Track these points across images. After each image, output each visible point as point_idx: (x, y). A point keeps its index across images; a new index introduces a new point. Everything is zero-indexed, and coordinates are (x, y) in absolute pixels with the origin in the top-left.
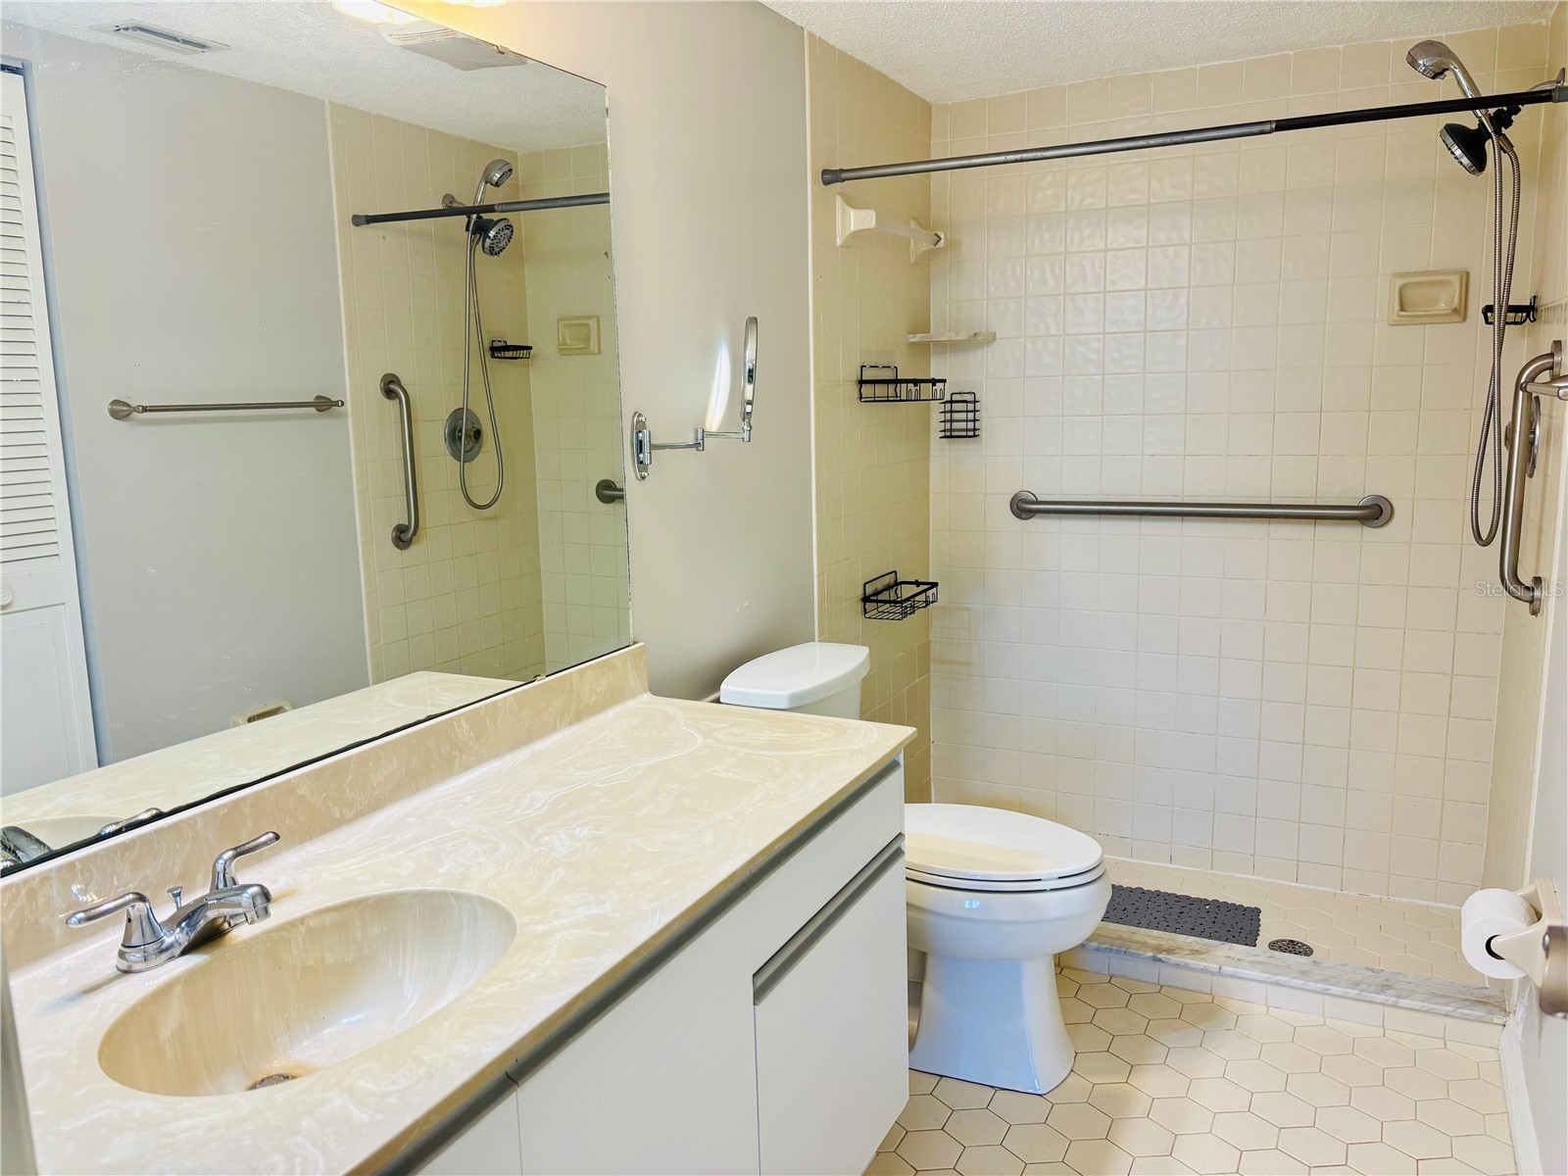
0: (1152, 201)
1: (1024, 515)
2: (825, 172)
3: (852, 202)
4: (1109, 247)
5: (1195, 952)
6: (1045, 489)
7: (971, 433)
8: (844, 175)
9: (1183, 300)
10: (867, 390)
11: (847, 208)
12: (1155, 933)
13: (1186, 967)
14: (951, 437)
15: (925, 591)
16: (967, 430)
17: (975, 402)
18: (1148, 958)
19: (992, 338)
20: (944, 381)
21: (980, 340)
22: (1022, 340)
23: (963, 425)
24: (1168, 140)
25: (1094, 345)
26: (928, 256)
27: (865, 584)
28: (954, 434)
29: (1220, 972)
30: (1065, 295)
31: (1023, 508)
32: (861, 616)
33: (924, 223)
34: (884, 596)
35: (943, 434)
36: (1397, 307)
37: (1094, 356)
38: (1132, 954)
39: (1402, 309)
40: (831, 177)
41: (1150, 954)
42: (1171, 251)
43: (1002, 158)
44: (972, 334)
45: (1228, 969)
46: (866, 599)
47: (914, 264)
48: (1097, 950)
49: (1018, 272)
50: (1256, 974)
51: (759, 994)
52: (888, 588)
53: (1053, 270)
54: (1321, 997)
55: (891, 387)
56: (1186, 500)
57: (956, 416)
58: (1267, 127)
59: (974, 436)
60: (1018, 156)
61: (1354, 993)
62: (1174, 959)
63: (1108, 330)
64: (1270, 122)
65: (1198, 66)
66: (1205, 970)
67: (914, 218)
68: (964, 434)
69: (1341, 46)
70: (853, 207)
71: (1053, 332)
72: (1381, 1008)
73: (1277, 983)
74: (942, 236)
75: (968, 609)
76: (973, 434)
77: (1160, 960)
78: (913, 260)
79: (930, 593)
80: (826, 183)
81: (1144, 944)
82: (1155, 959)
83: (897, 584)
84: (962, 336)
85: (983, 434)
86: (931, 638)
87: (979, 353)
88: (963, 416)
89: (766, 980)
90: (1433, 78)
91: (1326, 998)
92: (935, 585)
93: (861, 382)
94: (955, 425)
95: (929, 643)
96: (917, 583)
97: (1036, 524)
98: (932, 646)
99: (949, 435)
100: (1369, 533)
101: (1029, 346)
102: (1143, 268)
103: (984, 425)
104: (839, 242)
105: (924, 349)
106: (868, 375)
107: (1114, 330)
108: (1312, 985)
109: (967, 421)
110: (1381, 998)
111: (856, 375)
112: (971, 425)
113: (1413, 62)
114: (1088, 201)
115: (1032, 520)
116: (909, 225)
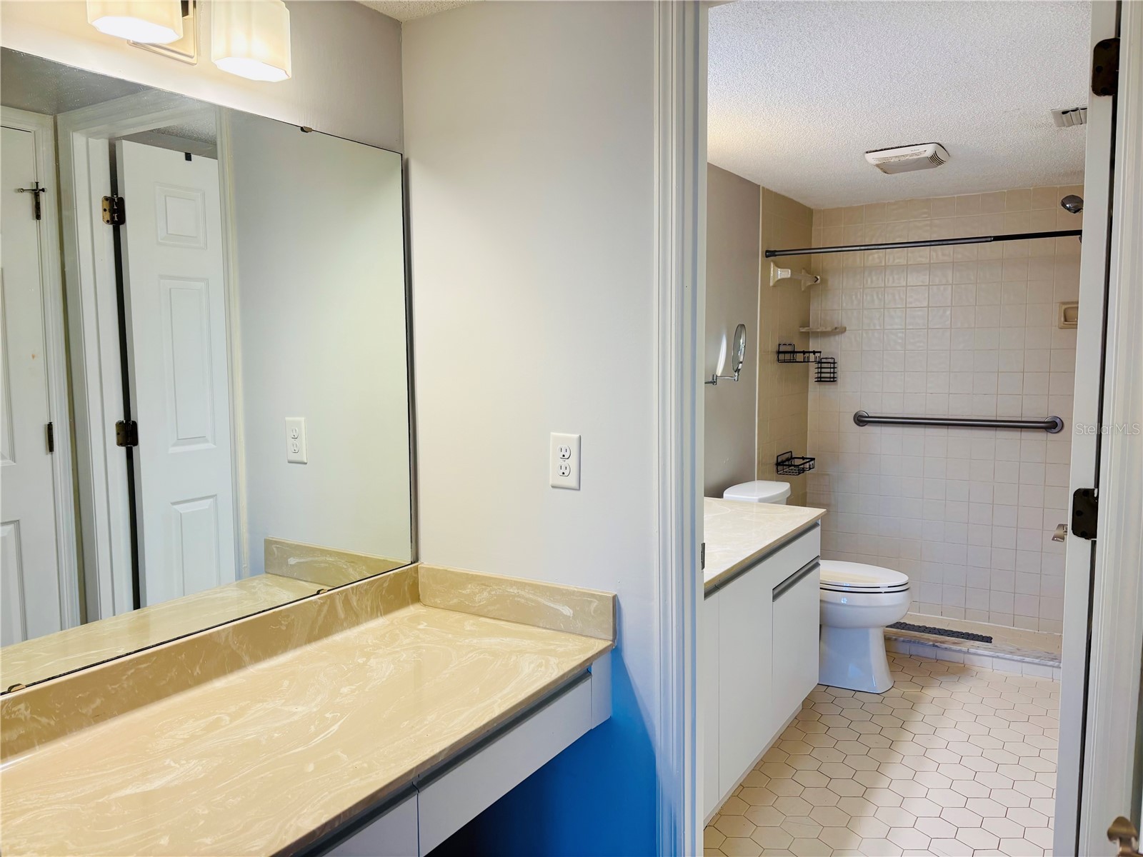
0: (932, 262)
1: (861, 424)
2: (767, 251)
3: (778, 265)
4: (908, 284)
5: (954, 643)
6: (872, 410)
7: (832, 380)
8: (777, 253)
9: (948, 313)
10: (782, 357)
11: (776, 268)
12: (934, 635)
13: (950, 650)
14: (821, 381)
15: (809, 462)
16: (830, 378)
17: (834, 363)
18: (930, 645)
19: (843, 330)
20: (820, 352)
21: (839, 330)
22: (861, 331)
23: (828, 375)
24: (940, 243)
25: (900, 335)
26: (810, 287)
27: (778, 457)
28: (823, 379)
29: (968, 652)
30: (884, 309)
31: (861, 420)
32: (775, 474)
33: (808, 272)
34: (787, 463)
35: (817, 380)
36: (1063, 319)
37: (900, 341)
38: (922, 644)
39: (1066, 320)
40: (770, 254)
41: (931, 643)
42: (942, 288)
43: (858, 248)
44: (834, 328)
45: (972, 650)
46: (778, 464)
47: (804, 291)
48: (903, 641)
49: (859, 296)
50: (986, 653)
51: (775, 597)
52: (788, 460)
53: (878, 296)
54: (1020, 664)
55: (792, 355)
56: (950, 417)
57: (823, 370)
58: (989, 239)
59: (834, 381)
60: (866, 248)
61: (1037, 661)
62: (945, 646)
63: (907, 327)
64: (990, 237)
65: (956, 196)
66: (960, 651)
67: (804, 269)
68: (829, 380)
69: (1031, 188)
70: (780, 268)
71: (878, 327)
72: (1051, 668)
73: (998, 657)
74: (819, 277)
75: (828, 475)
76: (833, 380)
77: (937, 646)
78: (803, 289)
79: (811, 463)
80: (767, 256)
81: (929, 639)
82: (934, 645)
83: (792, 458)
84: (829, 329)
85: (839, 380)
86: (808, 490)
87: (837, 337)
88: (828, 370)
89: (779, 592)
90: (1075, 213)
91: (1024, 664)
92: (813, 459)
93: (779, 352)
94: (823, 375)
95: (806, 493)
96: (803, 458)
97: (868, 428)
98: (808, 495)
99: (820, 380)
100: (1051, 436)
101: (864, 335)
102: (927, 295)
103: (839, 375)
104: (771, 284)
105: (806, 336)
106: (782, 349)
107: (911, 327)
108: (1016, 657)
109: (830, 373)
110: (1051, 663)
111: (776, 349)
112: (832, 375)
113: (1064, 205)
114: (897, 261)
115: (866, 427)
116: (801, 273)
